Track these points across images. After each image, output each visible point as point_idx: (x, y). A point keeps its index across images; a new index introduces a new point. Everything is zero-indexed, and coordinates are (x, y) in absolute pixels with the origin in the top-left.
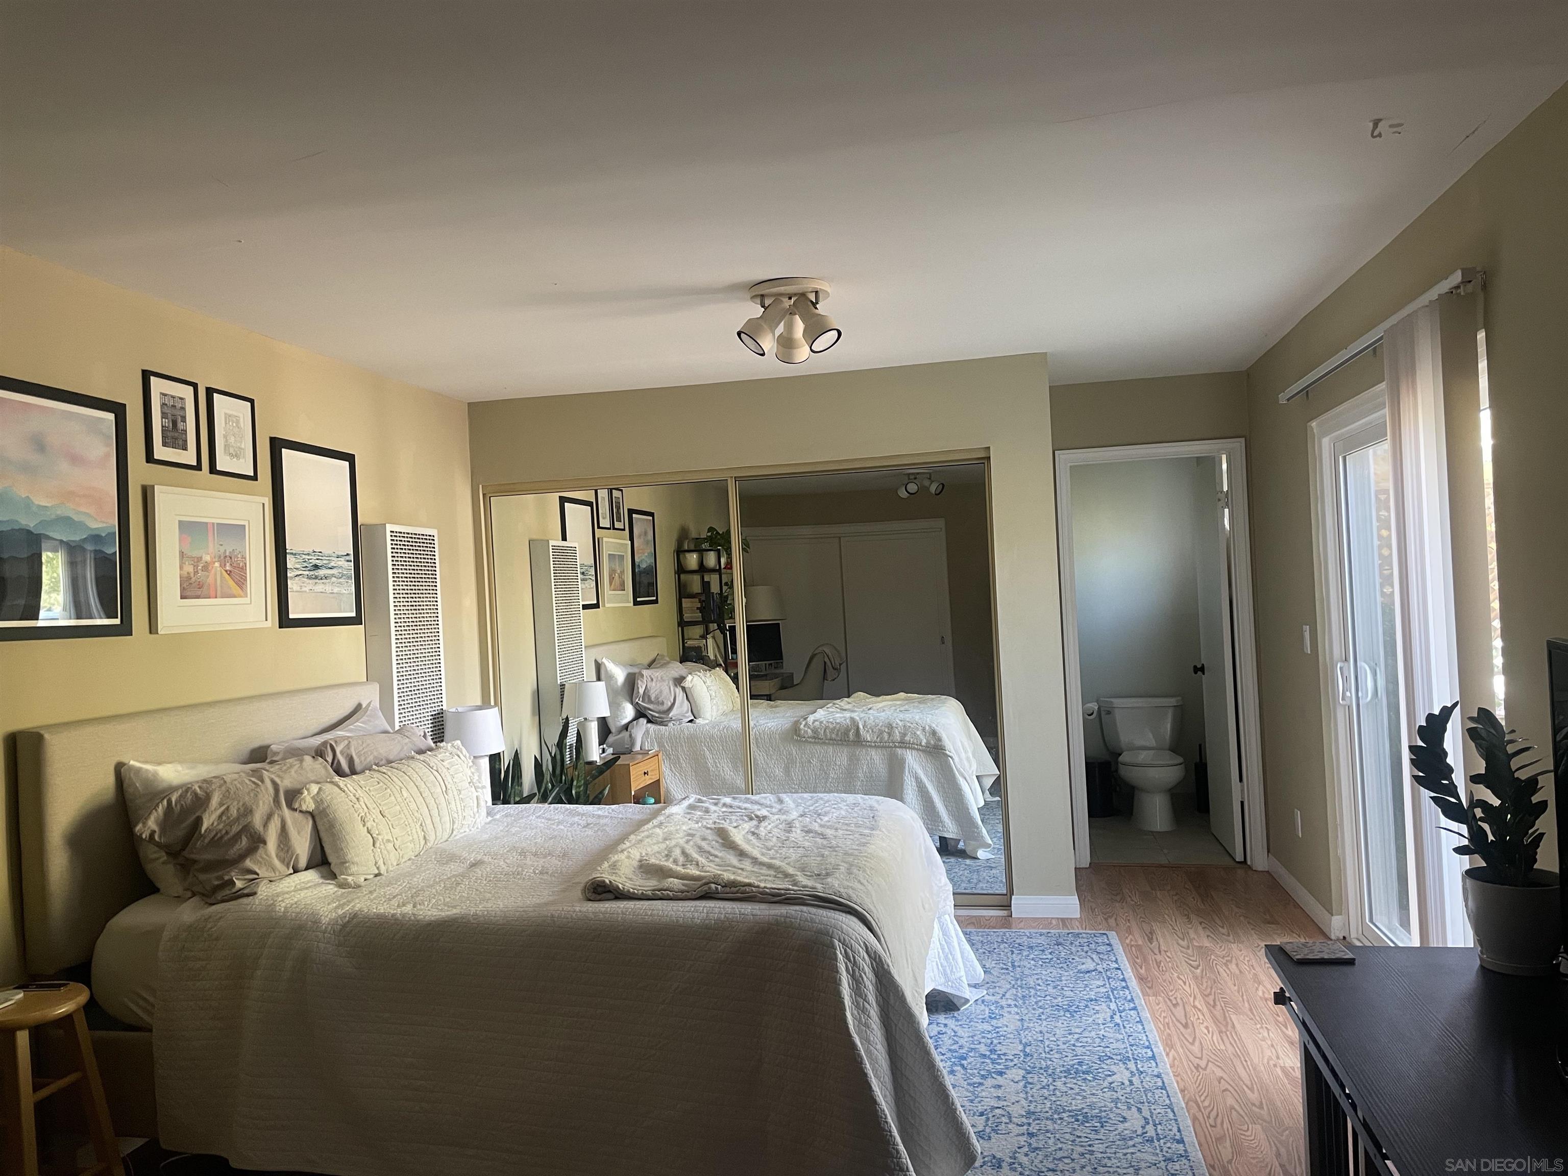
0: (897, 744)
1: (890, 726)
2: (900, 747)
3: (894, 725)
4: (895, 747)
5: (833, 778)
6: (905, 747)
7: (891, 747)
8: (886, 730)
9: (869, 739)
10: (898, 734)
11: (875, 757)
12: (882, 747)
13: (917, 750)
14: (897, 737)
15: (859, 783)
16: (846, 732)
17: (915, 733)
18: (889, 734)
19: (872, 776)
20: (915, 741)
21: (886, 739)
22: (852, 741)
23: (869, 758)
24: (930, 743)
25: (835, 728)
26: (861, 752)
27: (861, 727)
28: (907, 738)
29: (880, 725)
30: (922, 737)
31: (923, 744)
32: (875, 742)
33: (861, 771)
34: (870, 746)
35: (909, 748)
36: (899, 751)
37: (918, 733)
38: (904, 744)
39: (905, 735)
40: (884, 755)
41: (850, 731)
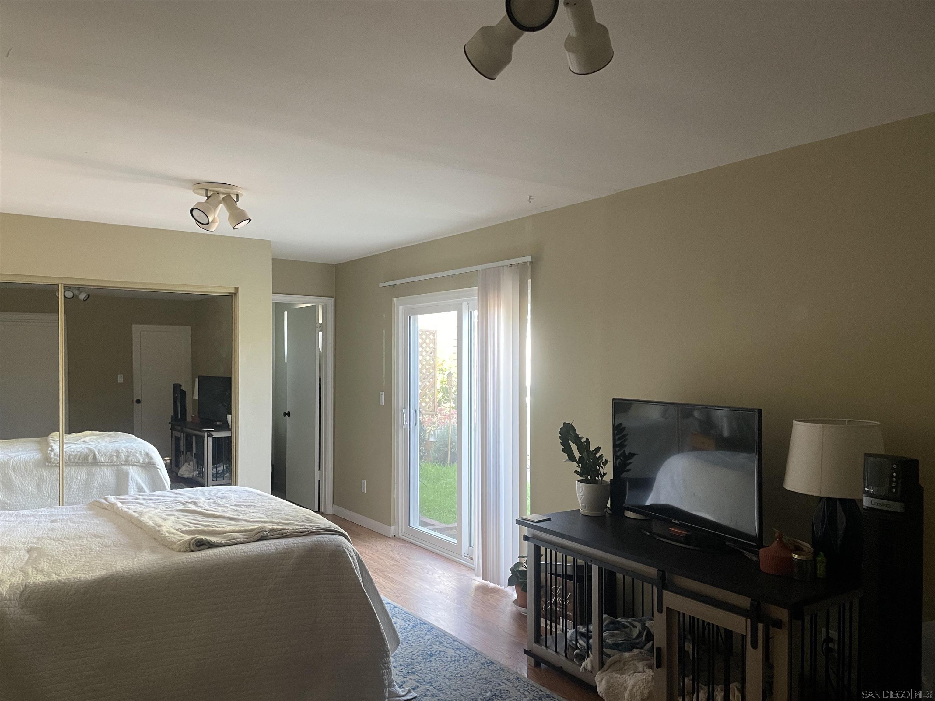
0: (123, 463)
1: (118, 452)
2: (125, 465)
3: (120, 451)
4: (122, 465)
5: (75, 488)
6: (129, 465)
7: (119, 465)
8: (115, 454)
9: (103, 461)
10: (123, 456)
11: (106, 472)
12: (113, 465)
13: (137, 466)
14: (123, 458)
15: (95, 490)
16: (86, 457)
17: (135, 455)
18: (117, 457)
19: (104, 485)
20: (136, 460)
21: (115, 460)
22: (90, 463)
23: (102, 473)
24: (145, 461)
25: (77, 455)
26: (96, 470)
27: (97, 453)
28: (130, 459)
29: (110, 451)
30: (140, 457)
31: (141, 462)
32: (107, 463)
33: (96, 482)
34: (103, 465)
35: (131, 465)
36: (124, 467)
37: (137, 455)
38: (127, 463)
39: (128, 457)
40: (113, 470)
41: (88, 456)
